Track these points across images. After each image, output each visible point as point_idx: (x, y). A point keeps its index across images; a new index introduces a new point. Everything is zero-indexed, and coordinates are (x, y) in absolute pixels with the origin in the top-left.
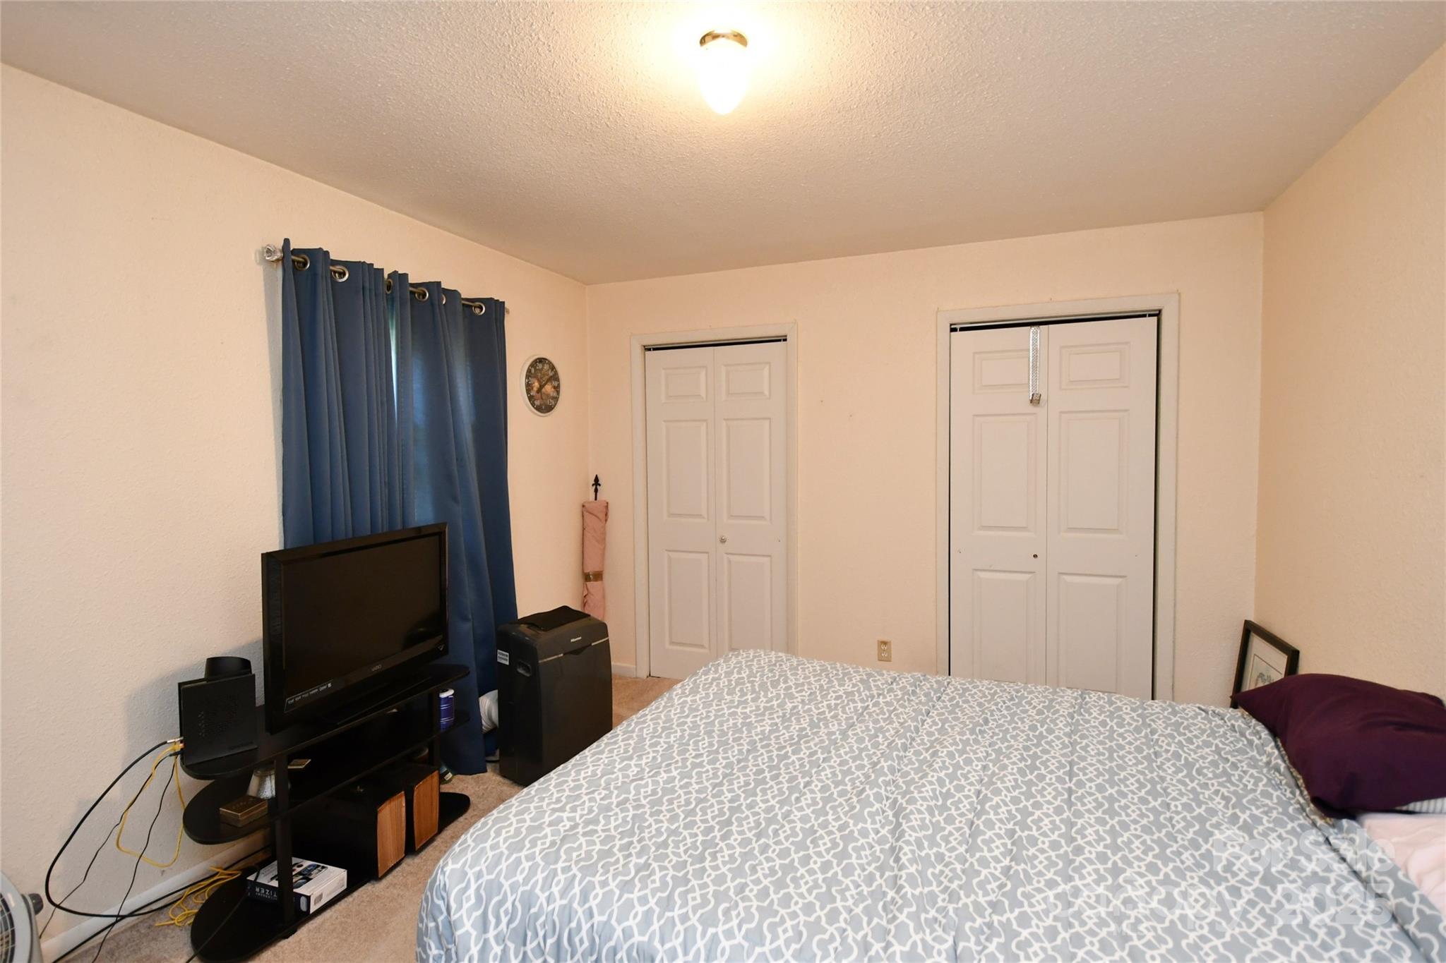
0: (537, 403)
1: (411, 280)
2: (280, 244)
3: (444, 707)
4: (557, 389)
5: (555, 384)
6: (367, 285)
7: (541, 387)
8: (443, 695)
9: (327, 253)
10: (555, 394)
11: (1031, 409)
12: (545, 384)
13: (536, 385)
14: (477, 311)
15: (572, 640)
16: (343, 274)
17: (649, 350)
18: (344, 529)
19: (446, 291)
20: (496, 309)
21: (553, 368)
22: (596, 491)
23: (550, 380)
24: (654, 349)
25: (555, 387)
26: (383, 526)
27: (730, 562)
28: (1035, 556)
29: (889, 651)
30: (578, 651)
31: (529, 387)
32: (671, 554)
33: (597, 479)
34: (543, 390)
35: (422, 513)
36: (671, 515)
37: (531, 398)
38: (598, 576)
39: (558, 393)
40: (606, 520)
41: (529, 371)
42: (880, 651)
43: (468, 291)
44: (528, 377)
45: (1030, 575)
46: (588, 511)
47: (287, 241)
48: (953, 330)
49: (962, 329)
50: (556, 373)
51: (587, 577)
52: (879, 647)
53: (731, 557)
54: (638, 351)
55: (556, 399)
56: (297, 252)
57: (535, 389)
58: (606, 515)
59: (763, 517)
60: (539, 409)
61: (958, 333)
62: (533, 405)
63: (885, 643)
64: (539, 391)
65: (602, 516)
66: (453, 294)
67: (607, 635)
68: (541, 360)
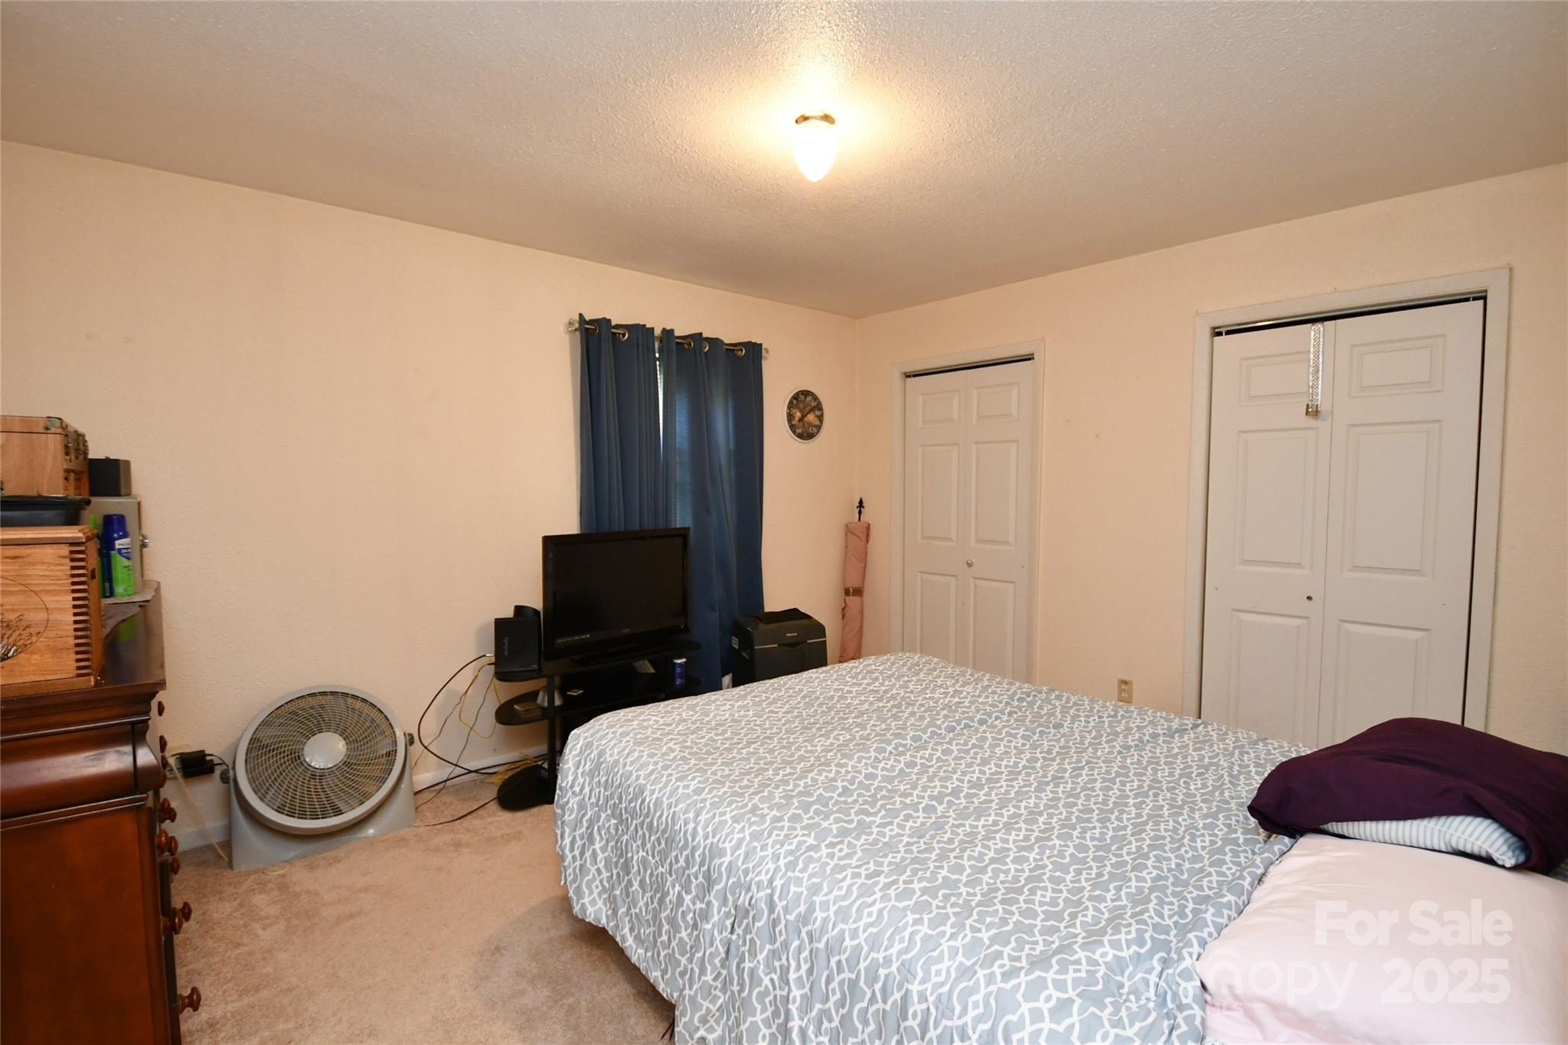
0: (799, 431)
1: (677, 334)
2: (577, 318)
3: (678, 670)
4: (821, 418)
5: (818, 413)
6: (640, 342)
7: (804, 416)
8: (679, 661)
9: (609, 320)
10: (818, 423)
11: (1310, 422)
12: (808, 413)
13: (798, 415)
14: (739, 353)
15: (788, 635)
16: (624, 335)
17: (909, 376)
18: (618, 526)
19: (707, 339)
20: (753, 352)
21: (816, 398)
22: (860, 512)
23: (812, 410)
24: (915, 376)
25: (818, 417)
26: (648, 525)
27: (976, 586)
28: (1309, 598)
29: (1130, 692)
30: (792, 645)
31: (790, 417)
32: (923, 575)
33: (861, 502)
34: (806, 419)
35: (682, 517)
36: (925, 538)
37: (792, 427)
38: (858, 592)
39: (821, 421)
40: (867, 541)
41: (791, 402)
42: (1121, 691)
43: (729, 337)
44: (789, 408)
45: (1303, 621)
46: (850, 532)
47: (581, 315)
48: (1217, 333)
49: (1229, 333)
50: (819, 403)
51: (847, 592)
52: (1119, 686)
53: (978, 582)
54: (897, 378)
55: (819, 427)
56: (591, 322)
57: (797, 419)
58: (868, 535)
59: (1007, 542)
60: (800, 436)
61: (1224, 337)
62: (794, 432)
63: (1125, 683)
64: (801, 420)
65: (864, 538)
66: (715, 342)
67: (824, 636)
68: (806, 393)
